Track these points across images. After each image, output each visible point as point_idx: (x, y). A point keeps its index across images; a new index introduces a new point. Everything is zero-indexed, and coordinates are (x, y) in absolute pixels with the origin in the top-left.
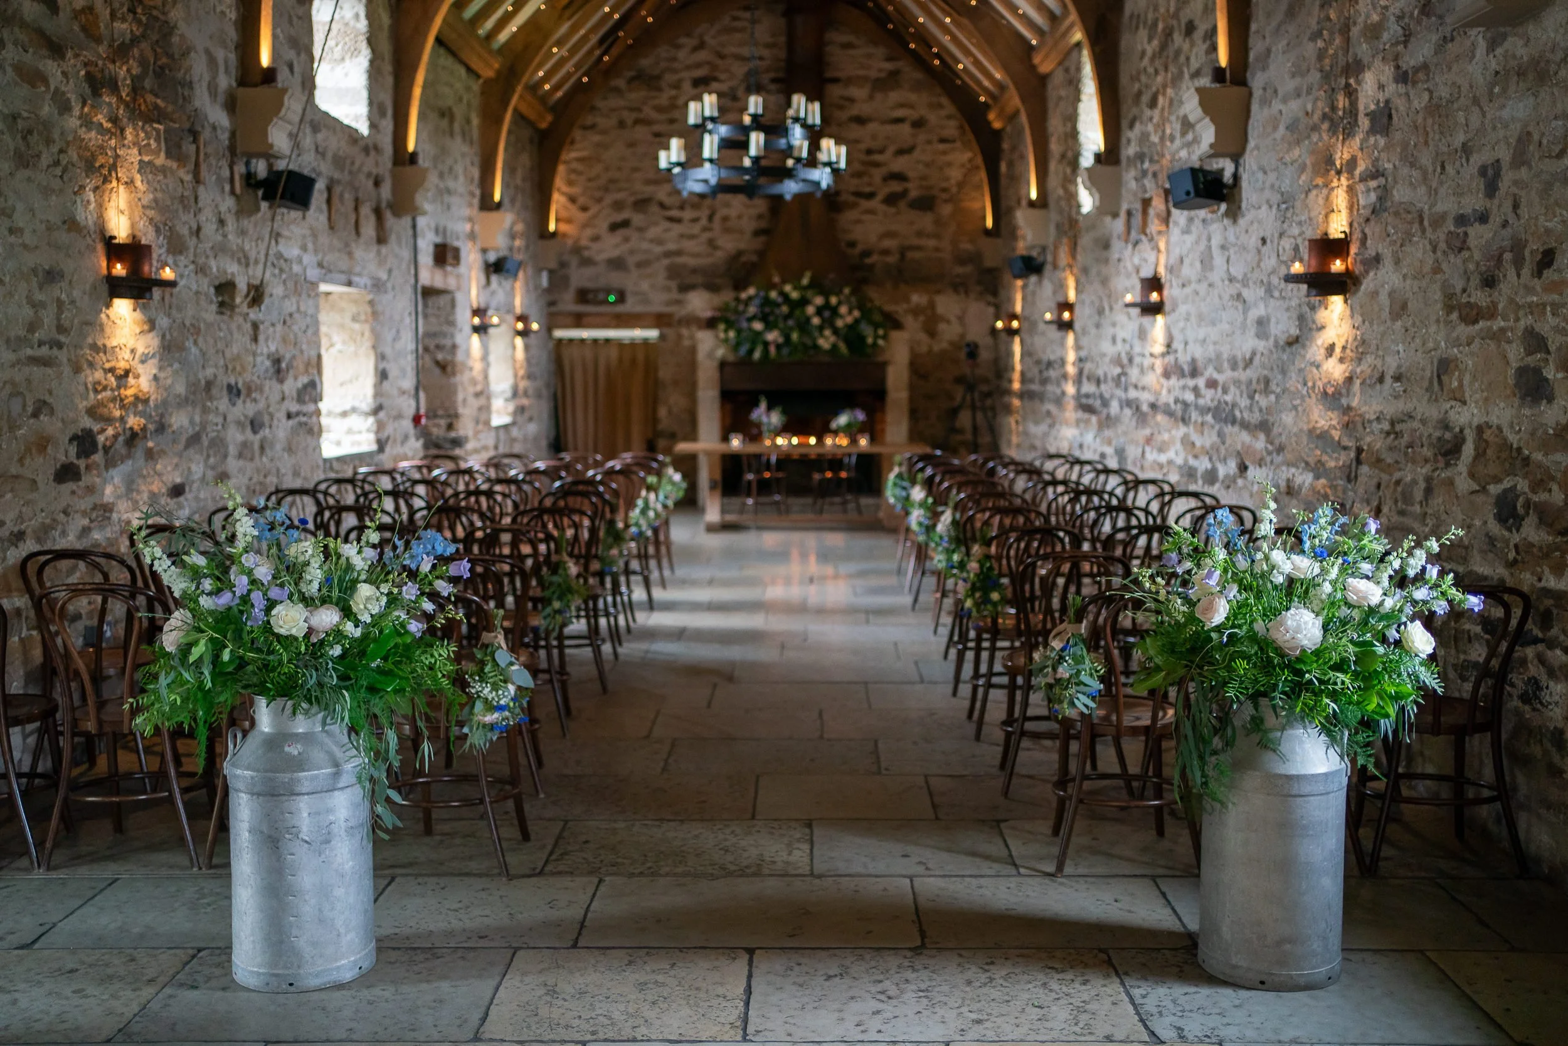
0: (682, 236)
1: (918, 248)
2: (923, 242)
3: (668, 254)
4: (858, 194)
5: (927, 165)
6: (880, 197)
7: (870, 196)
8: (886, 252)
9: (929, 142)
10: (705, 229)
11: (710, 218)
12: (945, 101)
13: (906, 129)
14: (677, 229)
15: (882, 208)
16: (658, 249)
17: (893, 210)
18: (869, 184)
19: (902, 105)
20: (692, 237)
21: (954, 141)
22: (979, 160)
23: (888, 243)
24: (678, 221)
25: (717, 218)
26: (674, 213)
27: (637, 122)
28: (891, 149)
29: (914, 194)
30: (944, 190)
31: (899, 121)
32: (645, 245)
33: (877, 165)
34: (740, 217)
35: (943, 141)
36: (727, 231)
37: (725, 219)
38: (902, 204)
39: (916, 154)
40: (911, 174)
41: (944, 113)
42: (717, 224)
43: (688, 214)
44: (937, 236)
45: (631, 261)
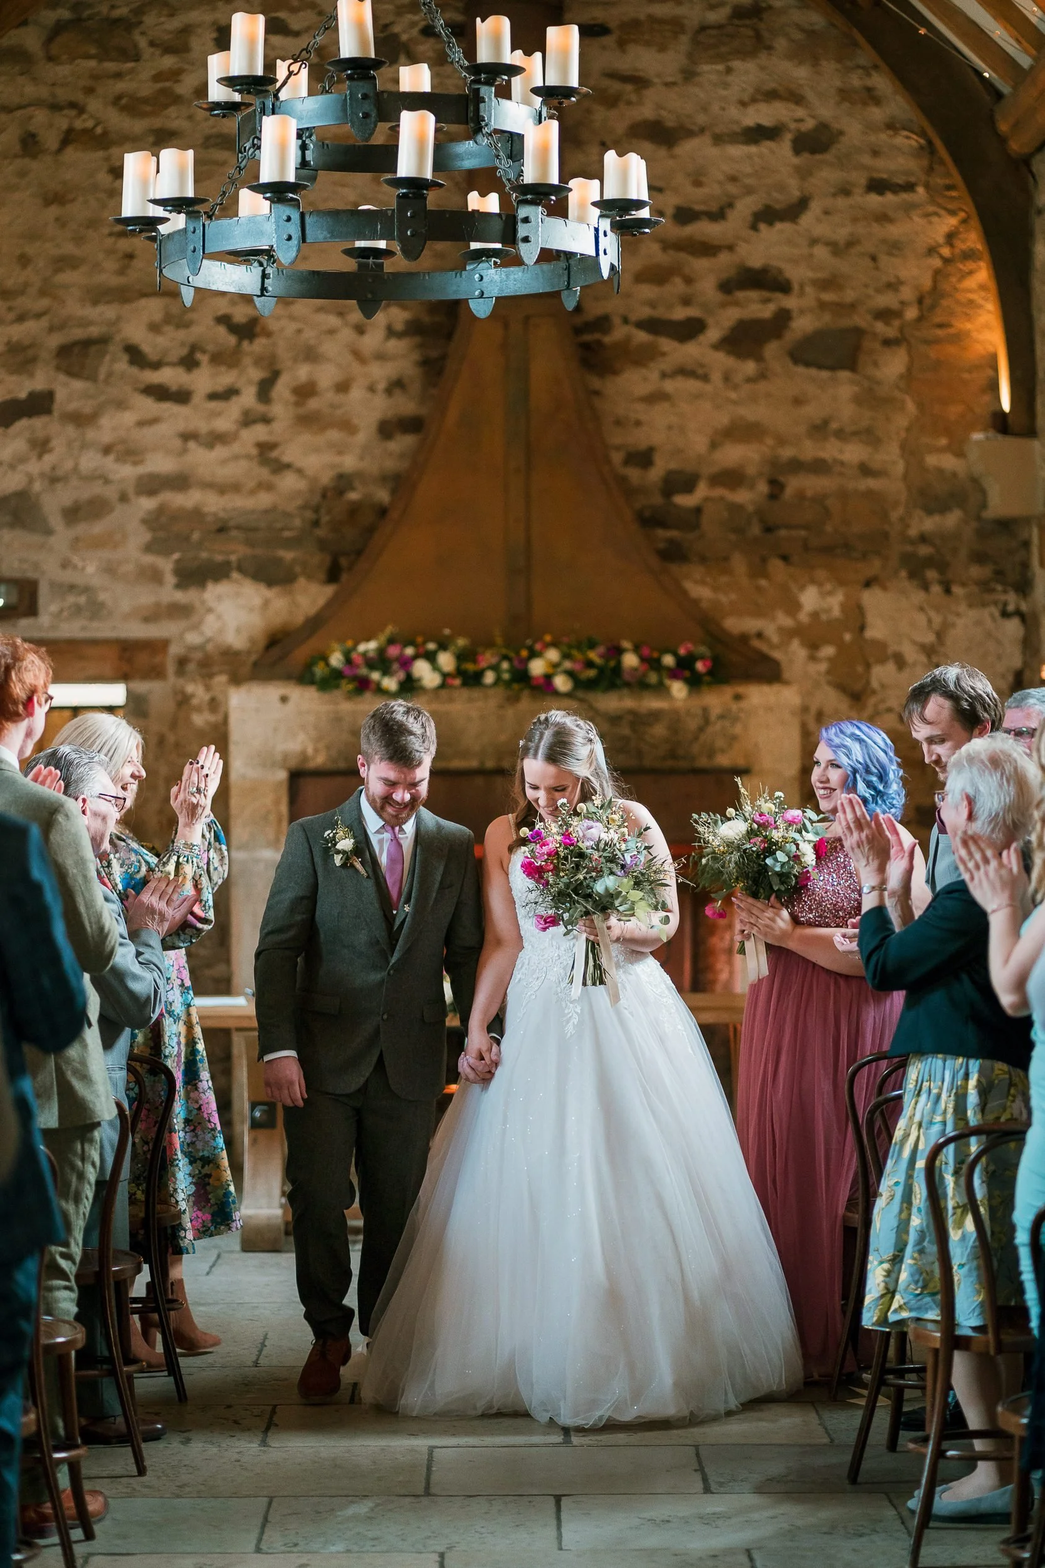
0: (187, 437)
1: (819, 467)
2: (831, 450)
3: (151, 485)
4: (653, 326)
5: (837, 249)
6: (713, 334)
7: (690, 330)
8: (732, 478)
9: (845, 191)
10: (248, 420)
11: (265, 390)
12: (882, 82)
13: (782, 152)
14: (177, 417)
15: (721, 360)
16: (126, 472)
17: (750, 367)
18: (686, 301)
19: (771, 95)
20: (216, 439)
21: (910, 187)
22: (973, 240)
23: (733, 454)
24: (182, 397)
25: (282, 389)
26: (168, 376)
27: (68, 138)
28: (745, 207)
29: (803, 325)
30: (884, 315)
31: (758, 134)
32: (90, 461)
33: (707, 249)
34: (343, 387)
35: (877, 186)
36: (308, 421)
37: (305, 391)
38: (772, 349)
39: (807, 220)
40: (795, 273)
41: (877, 114)
42: (281, 408)
43: (203, 380)
44: (870, 436)
45: (53, 503)
